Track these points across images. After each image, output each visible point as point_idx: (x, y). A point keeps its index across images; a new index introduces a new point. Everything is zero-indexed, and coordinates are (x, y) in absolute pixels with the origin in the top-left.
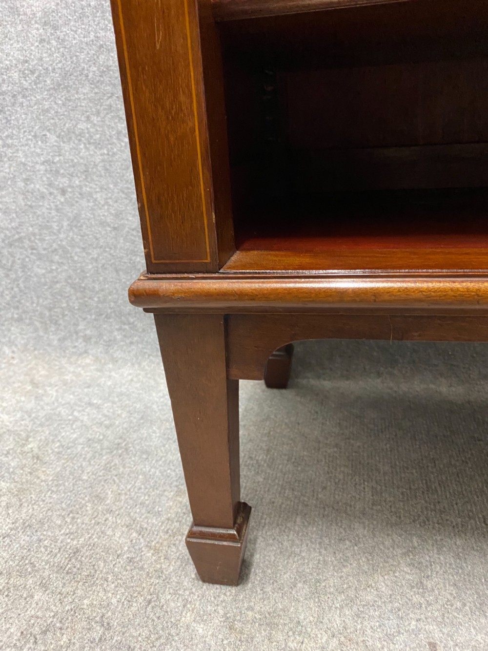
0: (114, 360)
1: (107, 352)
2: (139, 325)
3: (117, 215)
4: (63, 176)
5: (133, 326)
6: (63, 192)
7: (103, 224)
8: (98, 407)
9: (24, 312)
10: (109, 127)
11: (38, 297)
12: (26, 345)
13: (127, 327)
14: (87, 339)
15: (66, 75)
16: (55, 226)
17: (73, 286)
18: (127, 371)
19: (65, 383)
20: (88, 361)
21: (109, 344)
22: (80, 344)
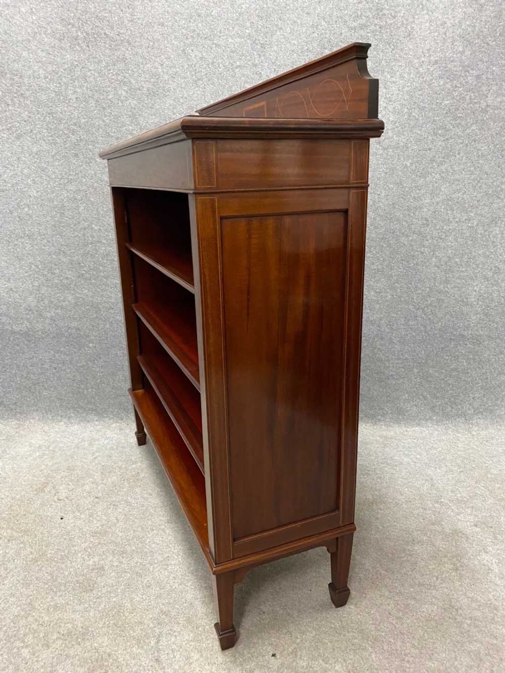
0: (71, 423)
1: (69, 421)
2: (80, 411)
3: (74, 376)
4: (55, 363)
5: (78, 412)
6: (55, 368)
7: (69, 379)
8: (68, 438)
9: (39, 407)
10: (72, 350)
11: (44, 403)
12: (39, 419)
13: (76, 412)
14: (62, 416)
15: (57, 334)
16: (52, 379)
17: (58, 399)
18: (76, 426)
19: (56, 431)
20: (62, 424)
21: (69, 418)
22: (59, 418)
